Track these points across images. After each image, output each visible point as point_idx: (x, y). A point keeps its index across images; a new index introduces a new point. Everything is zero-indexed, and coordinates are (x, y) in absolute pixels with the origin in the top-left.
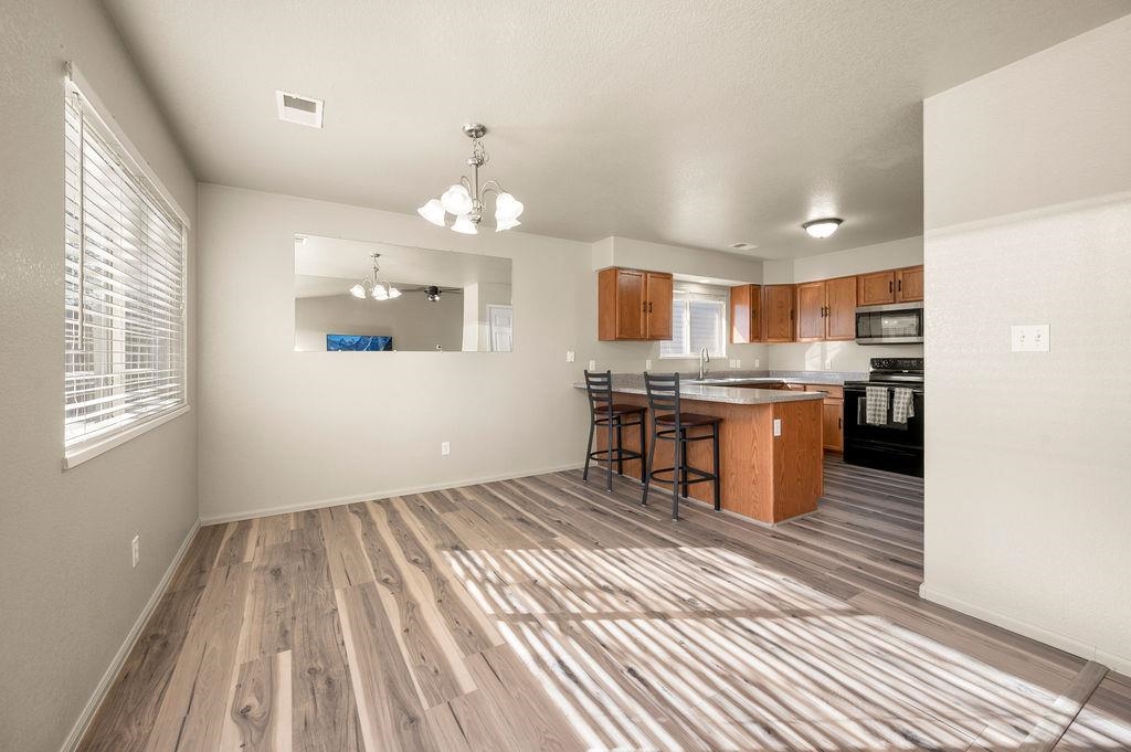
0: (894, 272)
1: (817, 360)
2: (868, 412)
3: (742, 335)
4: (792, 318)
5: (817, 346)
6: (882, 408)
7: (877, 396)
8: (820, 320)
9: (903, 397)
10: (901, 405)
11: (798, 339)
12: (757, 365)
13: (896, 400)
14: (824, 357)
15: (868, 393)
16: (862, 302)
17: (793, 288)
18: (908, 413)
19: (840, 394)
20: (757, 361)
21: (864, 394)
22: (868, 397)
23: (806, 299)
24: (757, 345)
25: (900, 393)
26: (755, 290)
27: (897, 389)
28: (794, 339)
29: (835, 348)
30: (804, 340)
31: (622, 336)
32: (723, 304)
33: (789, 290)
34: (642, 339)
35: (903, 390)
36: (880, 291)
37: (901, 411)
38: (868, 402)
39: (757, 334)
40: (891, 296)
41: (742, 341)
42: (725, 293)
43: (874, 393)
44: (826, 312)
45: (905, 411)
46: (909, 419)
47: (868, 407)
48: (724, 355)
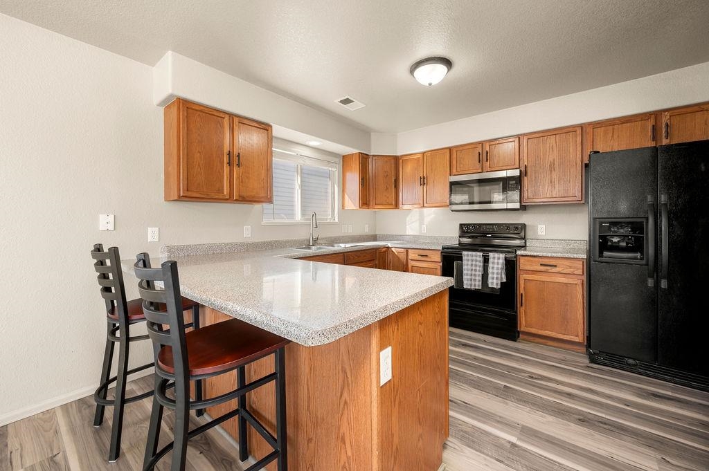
0: (482, 143)
1: (416, 225)
2: (465, 277)
3: (352, 202)
4: (395, 186)
5: (416, 212)
6: (477, 273)
7: (472, 261)
8: (419, 189)
9: (497, 261)
10: (495, 271)
11: (401, 206)
12: (367, 230)
13: (490, 265)
14: (421, 222)
15: (464, 258)
16: (454, 171)
17: (396, 159)
18: (501, 278)
19: (438, 257)
20: (367, 226)
21: (460, 259)
22: (465, 262)
23: (407, 170)
24: (366, 212)
25: (494, 258)
26: (364, 158)
27: (491, 255)
28: (397, 206)
29: (430, 214)
30: (406, 207)
31: (189, 194)
32: (336, 171)
33: (393, 161)
34: (225, 200)
35: (496, 255)
36: (470, 161)
37: (495, 276)
38: (465, 267)
39: (365, 202)
40: (478, 166)
41: (352, 207)
42: (337, 160)
43: (470, 258)
44: (423, 181)
45: (499, 276)
46: (502, 283)
47: (465, 272)
48: (337, 220)
